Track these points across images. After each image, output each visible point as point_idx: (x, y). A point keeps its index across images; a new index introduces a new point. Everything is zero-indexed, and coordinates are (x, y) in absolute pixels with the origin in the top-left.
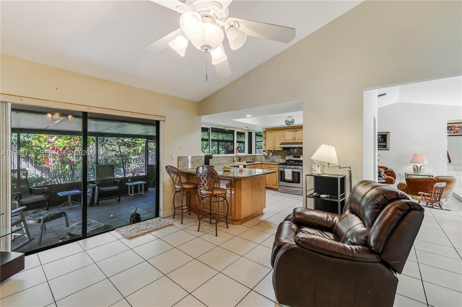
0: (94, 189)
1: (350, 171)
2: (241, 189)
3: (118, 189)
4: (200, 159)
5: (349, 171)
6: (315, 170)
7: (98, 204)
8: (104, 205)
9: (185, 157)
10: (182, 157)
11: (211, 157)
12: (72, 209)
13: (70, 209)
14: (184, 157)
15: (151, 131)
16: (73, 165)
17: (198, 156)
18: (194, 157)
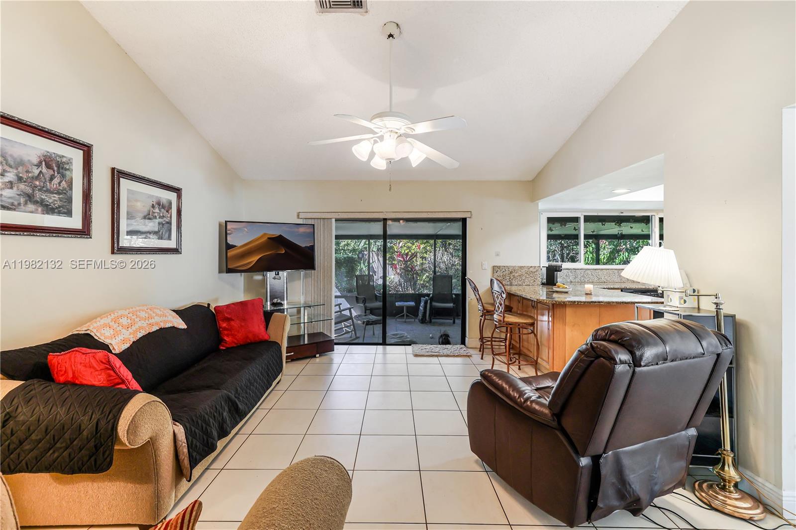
0: (426, 303)
1: (717, 304)
2: (564, 323)
3: (452, 307)
4: (535, 270)
5: (715, 303)
6: (671, 299)
7: (430, 322)
8: (434, 324)
9: (505, 267)
10: (499, 267)
11: (558, 269)
12: (405, 322)
13: (403, 322)
14: (503, 266)
15: (456, 229)
16: (415, 274)
17: (531, 267)
18: (522, 267)
